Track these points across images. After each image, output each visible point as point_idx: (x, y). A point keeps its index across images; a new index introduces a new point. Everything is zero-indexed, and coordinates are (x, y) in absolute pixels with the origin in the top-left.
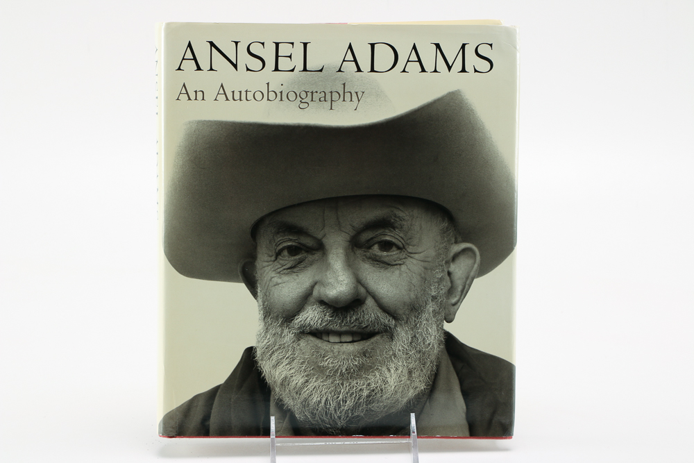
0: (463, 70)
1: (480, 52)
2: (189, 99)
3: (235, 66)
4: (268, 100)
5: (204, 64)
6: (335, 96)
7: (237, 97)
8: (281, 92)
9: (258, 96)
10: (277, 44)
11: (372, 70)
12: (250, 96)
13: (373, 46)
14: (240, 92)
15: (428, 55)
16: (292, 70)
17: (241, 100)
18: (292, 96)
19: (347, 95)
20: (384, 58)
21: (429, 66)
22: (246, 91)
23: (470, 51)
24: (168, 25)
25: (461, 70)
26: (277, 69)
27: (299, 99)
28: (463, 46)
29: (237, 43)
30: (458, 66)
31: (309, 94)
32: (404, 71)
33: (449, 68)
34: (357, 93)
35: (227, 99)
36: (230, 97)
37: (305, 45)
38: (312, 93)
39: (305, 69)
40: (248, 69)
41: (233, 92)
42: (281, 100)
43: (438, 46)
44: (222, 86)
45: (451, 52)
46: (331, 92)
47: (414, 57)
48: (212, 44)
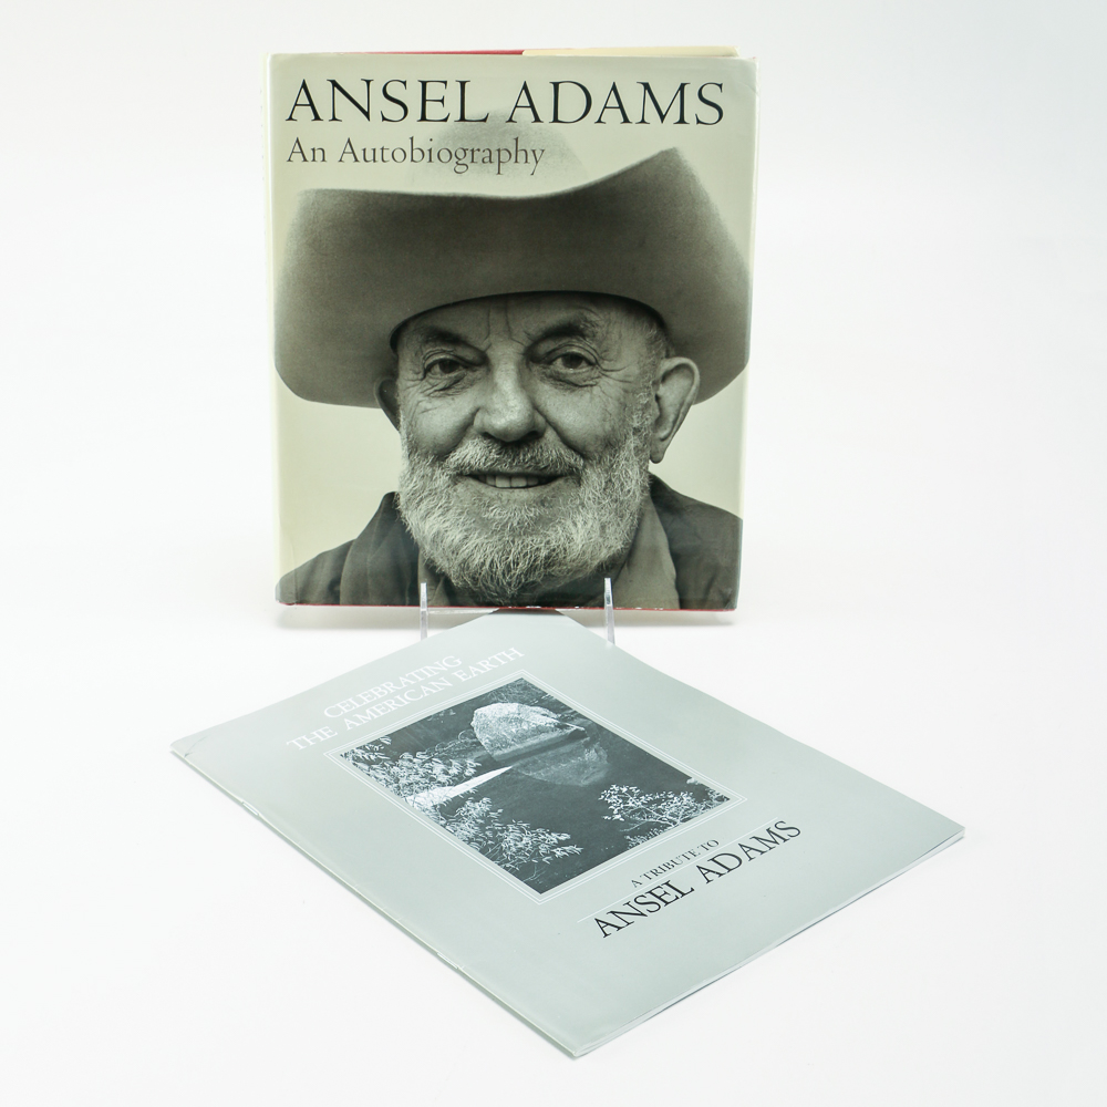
0: (682, 121)
1: (704, 96)
2: (305, 160)
3: (367, 114)
4: (412, 160)
5: (324, 111)
6: (504, 156)
7: (369, 156)
8: (430, 150)
9: (399, 155)
10: (424, 84)
11: (556, 120)
12: (387, 155)
13: (556, 85)
14: (374, 150)
15: (633, 99)
16: (445, 120)
17: (374, 160)
18: (445, 156)
19: (521, 155)
20: (572, 102)
21: (634, 115)
22: (383, 149)
23: (691, 94)
24: (275, 57)
25: (678, 119)
26: (423, 118)
27: (454, 159)
28: (682, 87)
29: (368, 82)
30: (674, 114)
31: (469, 153)
32: (599, 121)
33: (662, 117)
34: (534, 151)
35: (356, 160)
36: (360, 157)
37: (463, 84)
38: (473, 151)
39: (463, 119)
40: (384, 119)
41: (364, 150)
42: (430, 161)
43: (647, 86)
44: (349, 141)
45: (665, 96)
46: (499, 150)
47: (613, 102)
48: (335, 84)
